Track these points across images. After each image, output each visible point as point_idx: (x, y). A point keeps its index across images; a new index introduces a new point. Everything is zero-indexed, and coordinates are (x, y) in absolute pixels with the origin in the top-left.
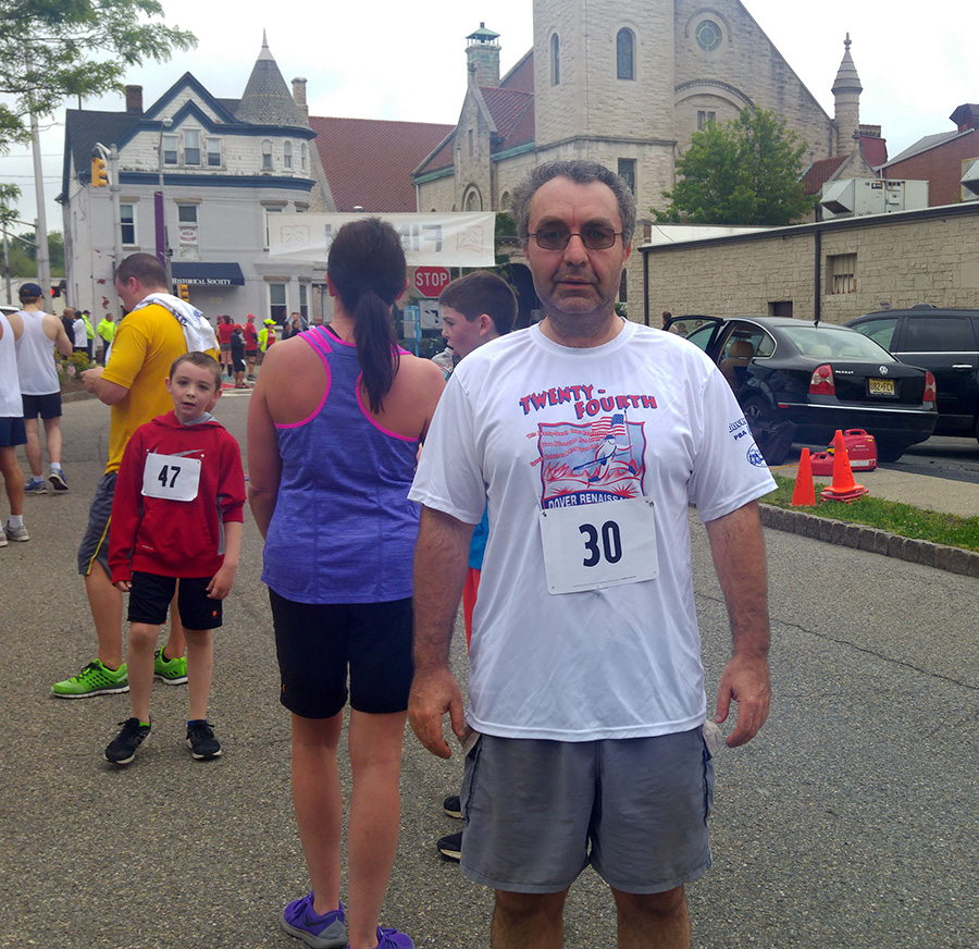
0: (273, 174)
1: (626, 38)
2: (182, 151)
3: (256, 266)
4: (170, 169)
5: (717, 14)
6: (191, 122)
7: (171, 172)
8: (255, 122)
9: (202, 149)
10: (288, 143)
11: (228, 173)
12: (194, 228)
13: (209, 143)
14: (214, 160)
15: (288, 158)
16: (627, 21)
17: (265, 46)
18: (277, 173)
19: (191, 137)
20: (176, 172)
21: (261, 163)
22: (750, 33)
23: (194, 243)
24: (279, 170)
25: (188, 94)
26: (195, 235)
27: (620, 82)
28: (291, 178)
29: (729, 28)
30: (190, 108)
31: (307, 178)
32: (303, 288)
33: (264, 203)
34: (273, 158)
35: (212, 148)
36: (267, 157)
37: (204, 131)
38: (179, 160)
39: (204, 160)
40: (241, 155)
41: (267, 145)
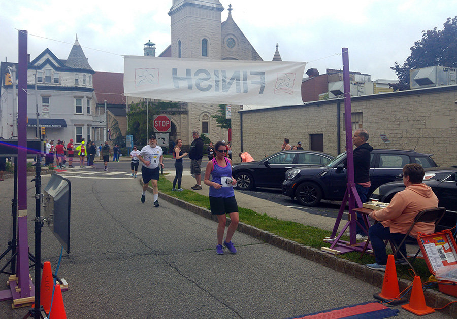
0: (79, 86)
1: (205, 42)
2: (44, 77)
3: (71, 120)
4: (40, 84)
5: (234, 35)
6: (48, 66)
7: (40, 85)
8: (72, 67)
9: (52, 77)
10: (84, 75)
11: (62, 86)
12: (48, 106)
13: (55, 75)
14: (57, 81)
15: (85, 80)
16: (205, 36)
17: (77, 40)
18: (80, 86)
19: (48, 72)
20: (42, 85)
21: (74, 82)
22: (245, 42)
23: (48, 111)
24: (81, 85)
25: (47, 56)
26: (48, 108)
27: (203, 57)
28: (86, 88)
29: (238, 40)
30: (48, 61)
31: (91, 88)
32: (88, 128)
33: (75, 97)
34: (79, 80)
35: (56, 76)
36: (77, 80)
37: (53, 70)
38: (43, 81)
39: (53, 81)
40: (67, 79)
41: (77, 75)
